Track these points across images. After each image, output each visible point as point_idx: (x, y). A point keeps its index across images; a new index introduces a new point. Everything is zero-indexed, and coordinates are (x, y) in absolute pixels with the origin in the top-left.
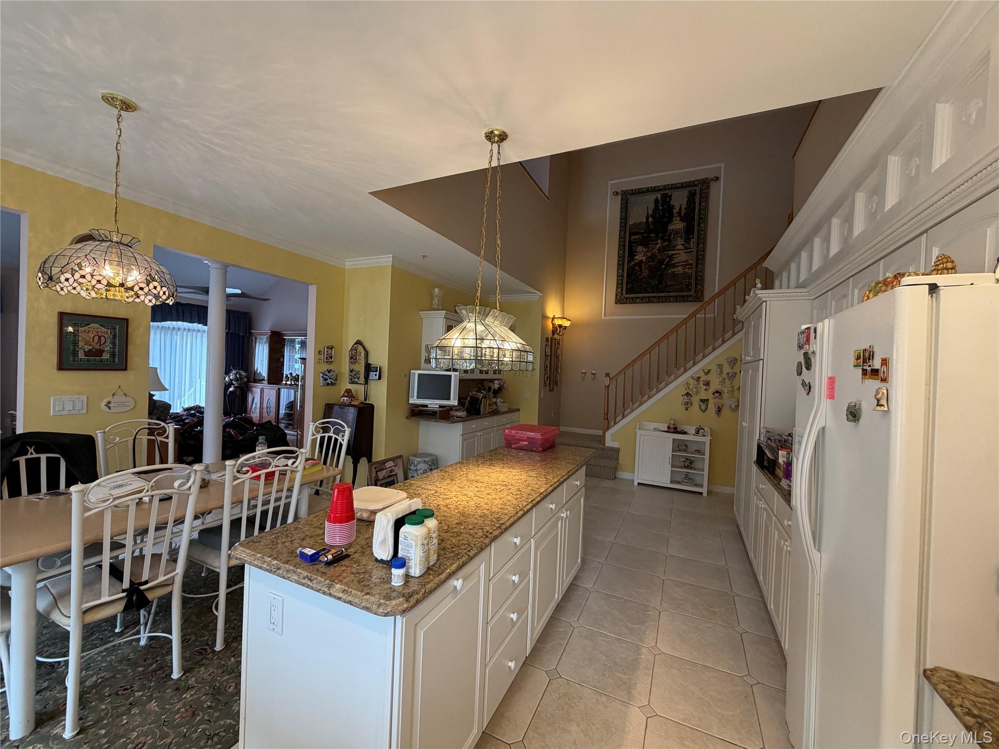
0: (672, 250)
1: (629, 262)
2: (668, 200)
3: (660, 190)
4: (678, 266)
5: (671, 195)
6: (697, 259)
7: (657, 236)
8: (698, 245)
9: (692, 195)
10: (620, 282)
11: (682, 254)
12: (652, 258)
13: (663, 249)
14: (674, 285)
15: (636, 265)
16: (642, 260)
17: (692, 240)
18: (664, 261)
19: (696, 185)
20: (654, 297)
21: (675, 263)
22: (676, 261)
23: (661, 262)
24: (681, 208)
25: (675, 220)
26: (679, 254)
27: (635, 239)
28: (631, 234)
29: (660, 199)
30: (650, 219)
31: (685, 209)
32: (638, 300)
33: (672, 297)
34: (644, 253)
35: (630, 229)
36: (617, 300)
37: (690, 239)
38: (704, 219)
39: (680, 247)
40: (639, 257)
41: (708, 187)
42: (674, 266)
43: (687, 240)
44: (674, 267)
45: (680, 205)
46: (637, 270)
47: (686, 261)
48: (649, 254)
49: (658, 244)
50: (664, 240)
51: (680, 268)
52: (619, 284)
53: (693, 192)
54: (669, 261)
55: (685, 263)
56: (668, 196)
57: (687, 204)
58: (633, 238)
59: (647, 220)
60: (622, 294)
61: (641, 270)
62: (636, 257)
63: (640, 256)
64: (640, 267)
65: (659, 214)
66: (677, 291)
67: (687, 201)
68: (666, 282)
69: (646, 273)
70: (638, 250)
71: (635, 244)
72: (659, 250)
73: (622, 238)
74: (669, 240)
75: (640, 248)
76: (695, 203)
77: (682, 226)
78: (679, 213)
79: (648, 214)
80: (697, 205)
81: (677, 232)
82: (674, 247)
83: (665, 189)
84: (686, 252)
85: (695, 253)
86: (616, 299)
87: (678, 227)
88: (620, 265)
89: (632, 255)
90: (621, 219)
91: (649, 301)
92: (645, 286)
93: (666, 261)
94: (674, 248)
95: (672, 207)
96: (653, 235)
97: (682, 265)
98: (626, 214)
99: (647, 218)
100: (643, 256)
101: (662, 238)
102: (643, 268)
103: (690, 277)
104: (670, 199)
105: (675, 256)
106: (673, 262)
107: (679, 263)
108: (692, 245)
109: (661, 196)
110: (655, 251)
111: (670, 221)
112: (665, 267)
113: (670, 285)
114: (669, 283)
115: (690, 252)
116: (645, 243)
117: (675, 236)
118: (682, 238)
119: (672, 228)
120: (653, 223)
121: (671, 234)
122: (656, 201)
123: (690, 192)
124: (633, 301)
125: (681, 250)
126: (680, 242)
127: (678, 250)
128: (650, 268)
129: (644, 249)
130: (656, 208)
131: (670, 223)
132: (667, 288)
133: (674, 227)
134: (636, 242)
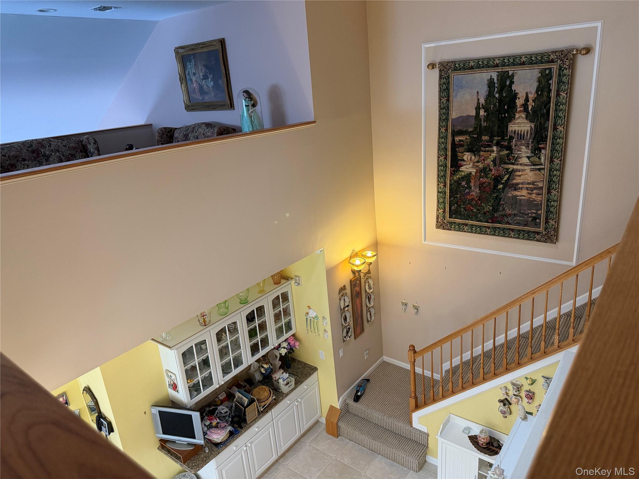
0: (513, 164)
1: (452, 174)
2: (508, 83)
3: (497, 66)
4: (521, 189)
5: (513, 75)
6: (550, 181)
7: (491, 140)
8: (552, 161)
9: (544, 78)
10: (441, 200)
11: (528, 171)
12: (484, 171)
13: (500, 161)
14: (515, 215)
15: (463, 178)
16: (471, 173)
17: (543, 151)
18: (502, 179)
19: (552, 61)
20: (489, 228)
21: (518, 184)
22: (519, 181)
23: (497, 179)
24: (527, 100)
25: (519, 117)
26: (523, 170)
27: (460, 141)
28: (454, 134)
29: (495, 81)
30: (482, 113)
31: (534, 101)
32: (466, 228)
33: (512, 230)
34: (474, 163)
35: (453, 126)
36: (439, 224)
37: (540, 150)
38: (561, 118)
39: (525, 160)
40: (468, 168)
41: (572, 66)
42: (515, 187)
43: (536, 151)
44: (515, 190)
45: (527, 93)
46: (463, 187)
47: (533, 183)
48: (481, 165)
49: (493, 151)
50: (501, 148)
51: (524, 192)
52: (440, 203)
53: (547, 72)
54: (508, 179)
55: (531, 186)
56: (509, 77)
57: (537, 92)
58: (457, 139)
59: (478, 113)
60: (444, 217)
61: (469, 187)
62: (462, 169)
63: (468, 166)
64: (468, 182)
65: (495, 105)
66: (519, 224)
67: (538, 88)
68: (504, 209)
69: (475, 192)
70: (465, 158)
71: (461, 149)
72: (494, 161)
73: (442, 137)
74: (509, 148)
75: (467, 156)
76: (550, 91)
77: (529, 129)
78: (525, 106)
79: (478, 103)
81: (521, 137)
82: (516, 159)
83: (503, 65)
84: (532, 170)
85: (546, 172)
86: (437, 222)
87: (523, 129)
88: (441, 177)
89: (456, 164)
90: (441, 108)
91: (481, 231)
92: (475, 210)
93: (505, 179)
94: (515, 161)
95: (514, 96)
96: (485, 138)
97: (527, 189)
98: (448, 100)
99: (478, 109)
100: (472, 167)
101: (498, 144)
102: (472, 184)
103: (538, 206)
104: (512, 83)
105: (518, 173)
106: (514, 181)
107: (522, 184)
108: (543, 159)
109: (498, 76)
110: (489, 161)
111: (511, 118)
112: (503, 189)
113: (510, 215)
114: (508, 212)
115: (539, 170)
116: (473, 149)
117: (519, 143)
118: (527, 147)
119: (514, 129)
120: (487, 118)
121: (511, 138)
122: (491, 83)
123: (542, 72)
124: (460, 228)
125: (526, 165)
126: (524, 153)
127: (521, 164)
128: (481, 186)
129: (473, 157)
130: (490, 95)
131: (510, 121)
132: (505, 218)
133: (517, 129)
134: (462, 146)
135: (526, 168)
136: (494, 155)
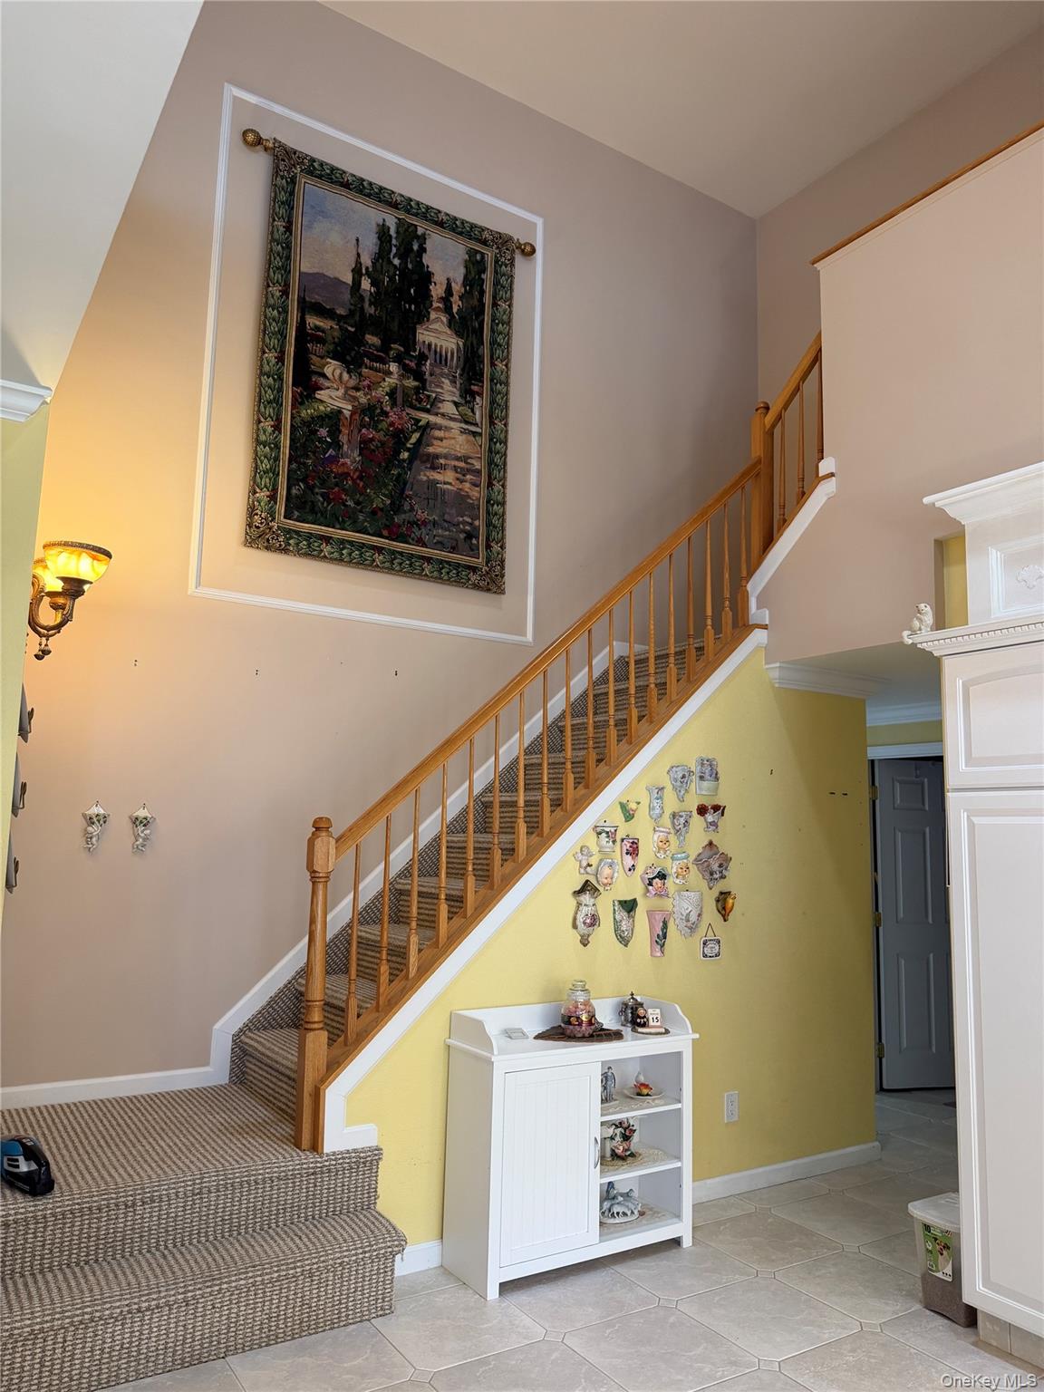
0: (428, 411)
1: (298, 402)
2: (415, 247)
3: (396, 207)
4: (444, 467)
5: (425, 237)
6: (491, 463)
7: (385, 348)
8: (492, 423)
9: (475, 266)
10: (266, 465)
11: (455, 432)
12: (370, 413)
13: (405, 399)
14: (433, 524)
15: (319, 420)
16: (340, 412)
17: (478, 399)
18: (407, 439)
19: (486, 243)
20: (379, 550)
21: (437, 456)
22: (439, 450)
23: (399, 437)
24: (449, 290)
25: (437, 320)
26: (448, 429)
27: (317, 328)
28: (305, 307)
29: (392, 232)
30: (366, 284)
31: (461, 298)
32: (327, 549)
33: (428, 560)
34: (347, 389)
35: (302, 288)
36: (255, 533)
37: (473, 394)
38: (502, 347)
39: (449, 408)
40: (333, 397)
42: (433, 462)
43: (468, 395)
44: (433, 468)
45: (449, 280)
46: (320, 440)
47: (465, 459)
48: (363, 400)
49: (389, 373)
50: (406, 370)
51: (449, 476)
52: (261, 473)
53: (478, 257)
54: (419, 441)
55: (462, 464)
56: (418, 237)
57: (464, 285)
58: (312, 321)
59: (357, 280)
60: (272, 514)
61: (337, 445)
62: (321, 395)
63: (334, 394)
64: (335, 432)
65: (392, 279)
66: (440, 545)
67: (466, 278)
68: (412, 509)
69: (351, 458)
70: (328, 371)
71: (319, 348)
72: (392, 394)
73: (272, 305)
74: (419, 376)
75: (332, 368)
76: (482, 293)
77: (454, 347)
78: (446, 299)
79: (358, 263)
80: (488, 300)
81: (440, 359)
82: (433, 402)
83: (407, 210)
84: (464, 432)
85: (484, 440)
86: (250, 525)
87: (445, 345)
88: (266, 402)
89: (307, 382)
90: (272, 239)
91: (358, 557)
92: (350, 503)
93: (413, 440)
94: (432, 405)
95: (426, 278)
96: (372, 340)
97: (455, 469)
98: (288, 229)
99: (357, 271)
100: (344, 398)
101: (399, 360)
102: (344, 438)
103: (475, 510)
104: (422, 250)
105: (437, 433)
106: (431, 450)
107: (446, 457)
108: (478, 413)
109: (397, 226)
110: (380, 393)
111: (422, 317)
112: (411, 460)
113: (425, 523)
114: (422, 515)
115: (474, 434)
116: (350, 354)
117: (437, 371)
118: (453, 382)
119: (427, 340)
120: (376, 300)
121: (422, 358)
122: (384, 233)
123: (471, 254)
124: (310, 548)
125: (451, 419)
126: (447, 391)
127: (443, 415)
128: (364, 446)
129: (346, 376)
130: (382, 255)
131: (420, 322)
132: (415, 529)
133: (434, 341)
134: (322, 341)
135: (452, 424)
136: (391, 381)
